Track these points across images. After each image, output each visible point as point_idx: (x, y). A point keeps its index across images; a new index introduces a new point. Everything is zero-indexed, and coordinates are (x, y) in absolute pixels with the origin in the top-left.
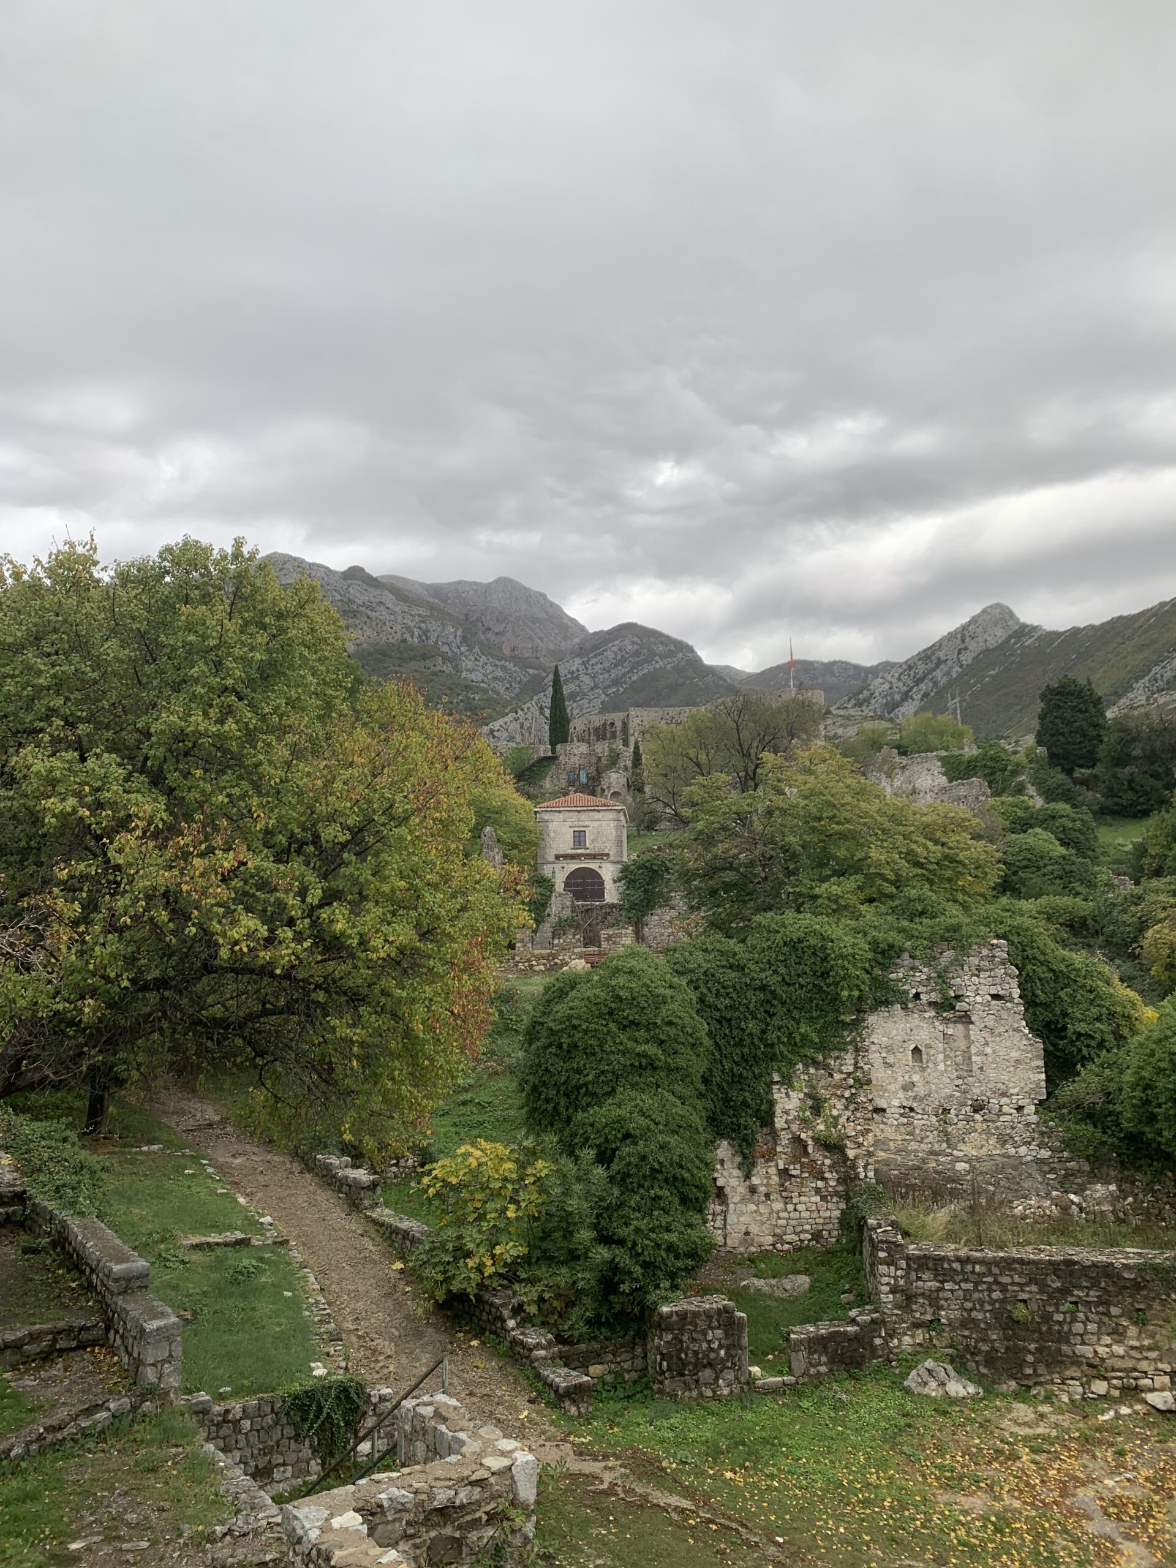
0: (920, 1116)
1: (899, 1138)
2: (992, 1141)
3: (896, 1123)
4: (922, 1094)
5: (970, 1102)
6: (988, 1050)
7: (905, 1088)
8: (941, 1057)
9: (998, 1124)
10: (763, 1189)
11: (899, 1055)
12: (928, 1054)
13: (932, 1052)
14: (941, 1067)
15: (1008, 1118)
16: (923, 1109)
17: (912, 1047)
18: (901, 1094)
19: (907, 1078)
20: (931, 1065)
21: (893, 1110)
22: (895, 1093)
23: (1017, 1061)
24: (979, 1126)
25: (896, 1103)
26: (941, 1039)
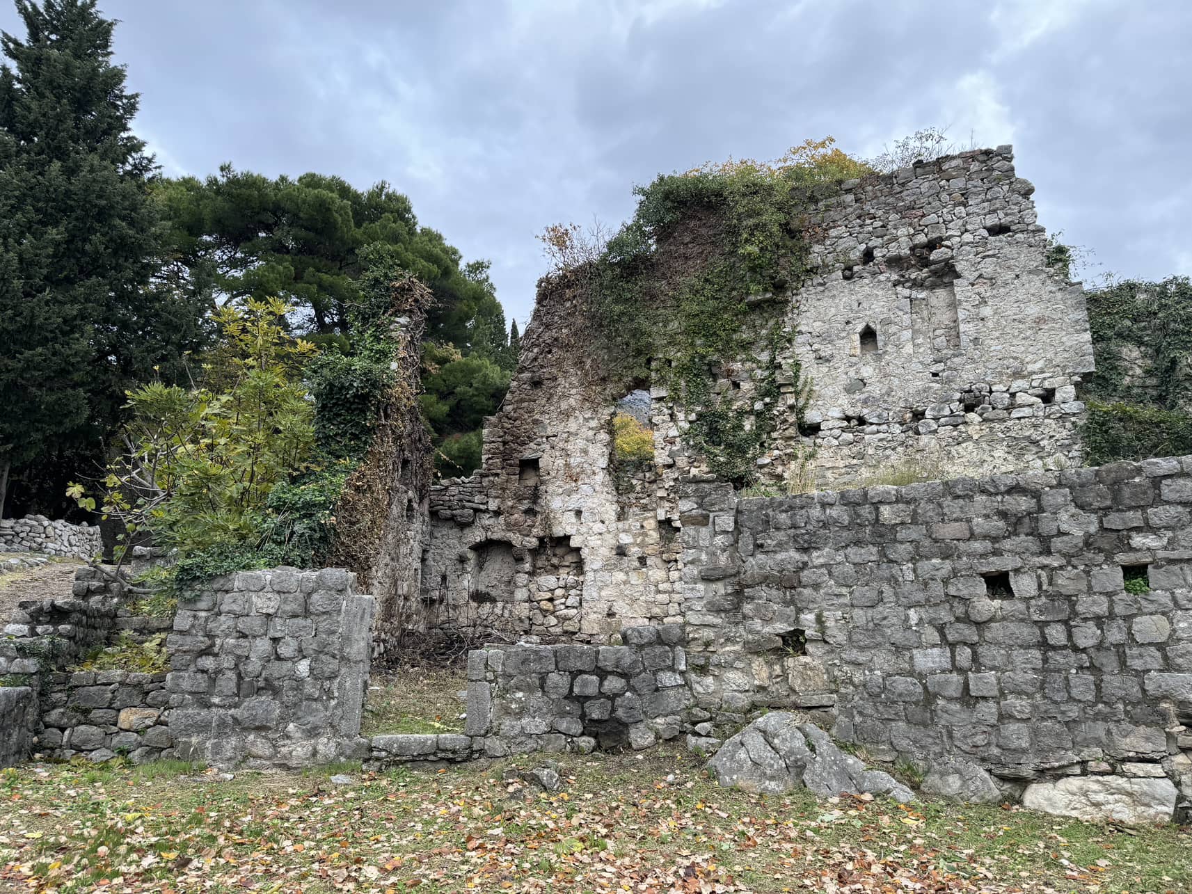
0: (874, 428)
1: (841, 464)
2: (1000, 453)
3: (836, 442)
4: (877, 393)
5: (958, 395)
6: (986, 311)
7: (849, 390)
8: (907, 334)
9: (1009, 423)
10: (635, 551)
11: (839, 343)
12: (885, 333)
13: (893, 329)
14: (909, 349)
15: (1027, 411)
16: (879, 416)
17: (860, 327)
18: (844, 400)
19: (852, 373)
20: (890, 348)
21: (830, 424)
22: (835, 398)
23: (1040, 320)
24: (973, 430)
25: (836, 413)
26: (908, 309)
